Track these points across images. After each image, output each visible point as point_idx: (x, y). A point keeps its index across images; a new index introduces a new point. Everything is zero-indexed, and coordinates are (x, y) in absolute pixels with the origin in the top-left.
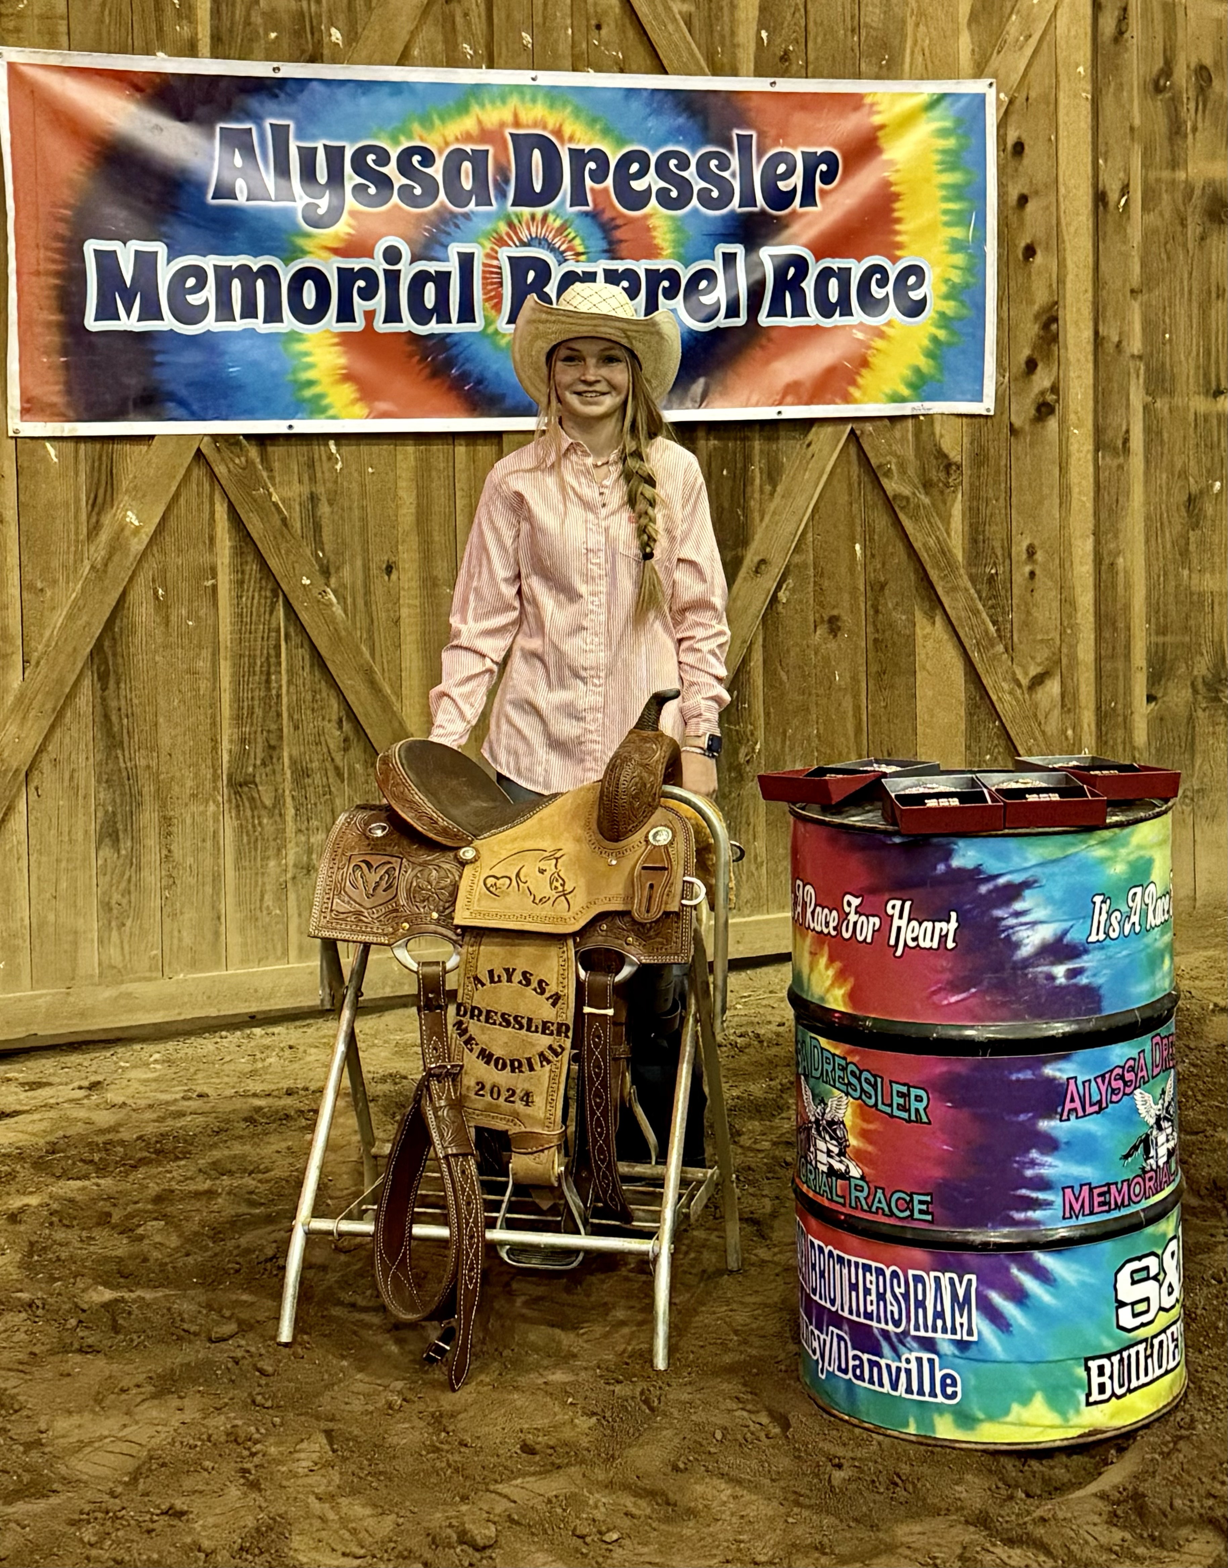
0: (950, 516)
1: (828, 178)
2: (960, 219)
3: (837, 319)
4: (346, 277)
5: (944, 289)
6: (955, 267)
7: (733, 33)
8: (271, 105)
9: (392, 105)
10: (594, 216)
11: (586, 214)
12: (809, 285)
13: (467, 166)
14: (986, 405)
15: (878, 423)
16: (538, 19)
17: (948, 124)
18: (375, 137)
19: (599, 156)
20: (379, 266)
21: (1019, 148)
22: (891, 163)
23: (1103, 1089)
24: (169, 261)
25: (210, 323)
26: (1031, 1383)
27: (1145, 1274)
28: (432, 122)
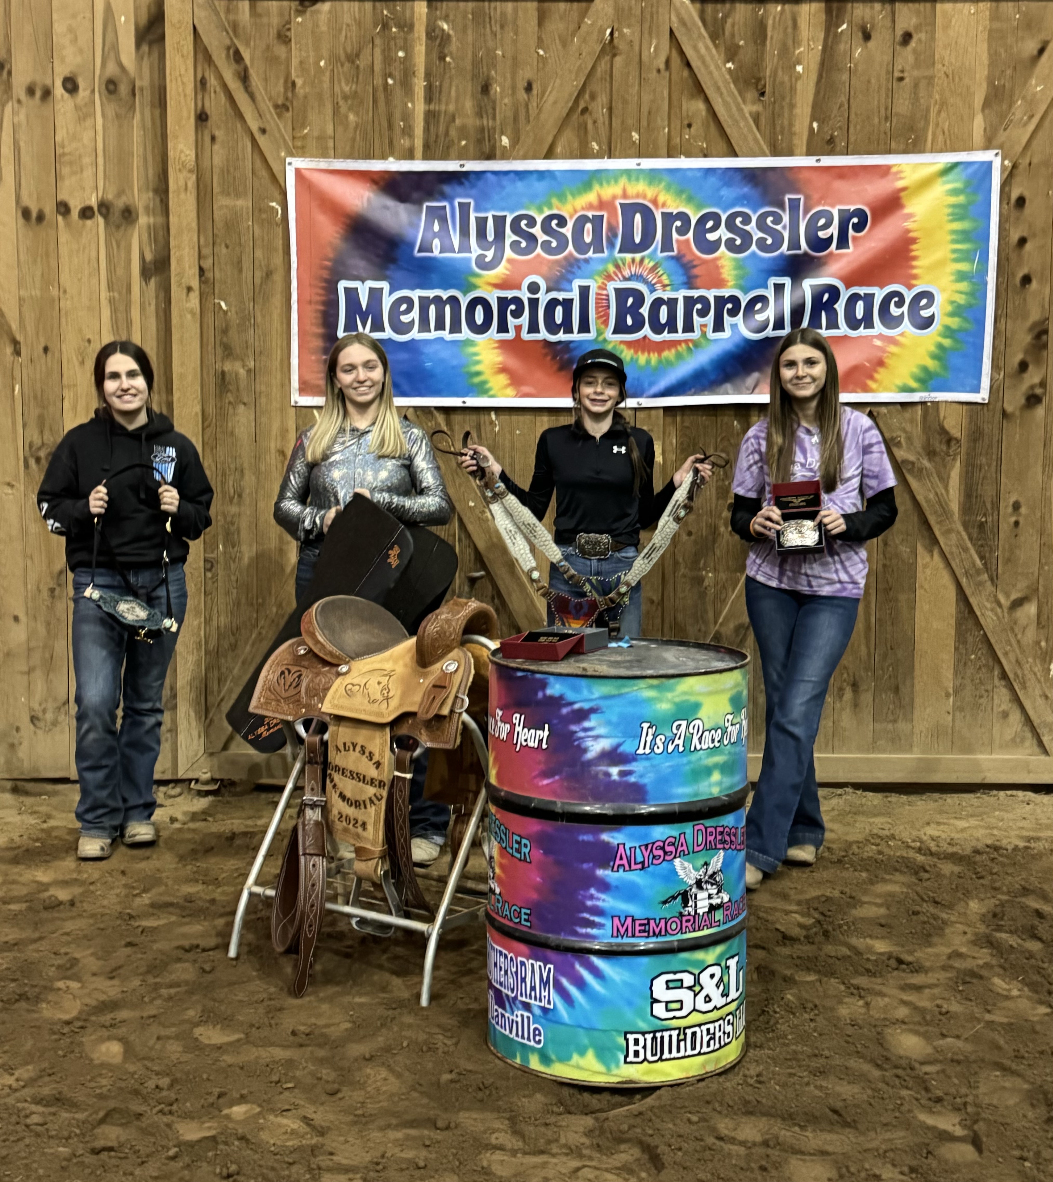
0: (949, 477)
1: (858, 228)
2: (966, 256)
3: (862, 331)
4: (503, 302)
5: (949, 308)
6: (961, 293)
7: (791, 125)
8: (459, 189)
9: (540, 186)
10: (678, 259)
11: (672, 258)
12: (840, 307)
13: (589, 226)
14: (982, 396)
15: (891, 407)
16: (644, 123)
17: (959, 185)
18: (528, 209)
19: (684, 217)
20: (525, 295)
21: (1021, 202)
22: (910, 216)
23: (646, 855)
24: (390, 294)
25: (415, 334)
26: (586, 1041)
27: (679, 984)
28: (566, 197)
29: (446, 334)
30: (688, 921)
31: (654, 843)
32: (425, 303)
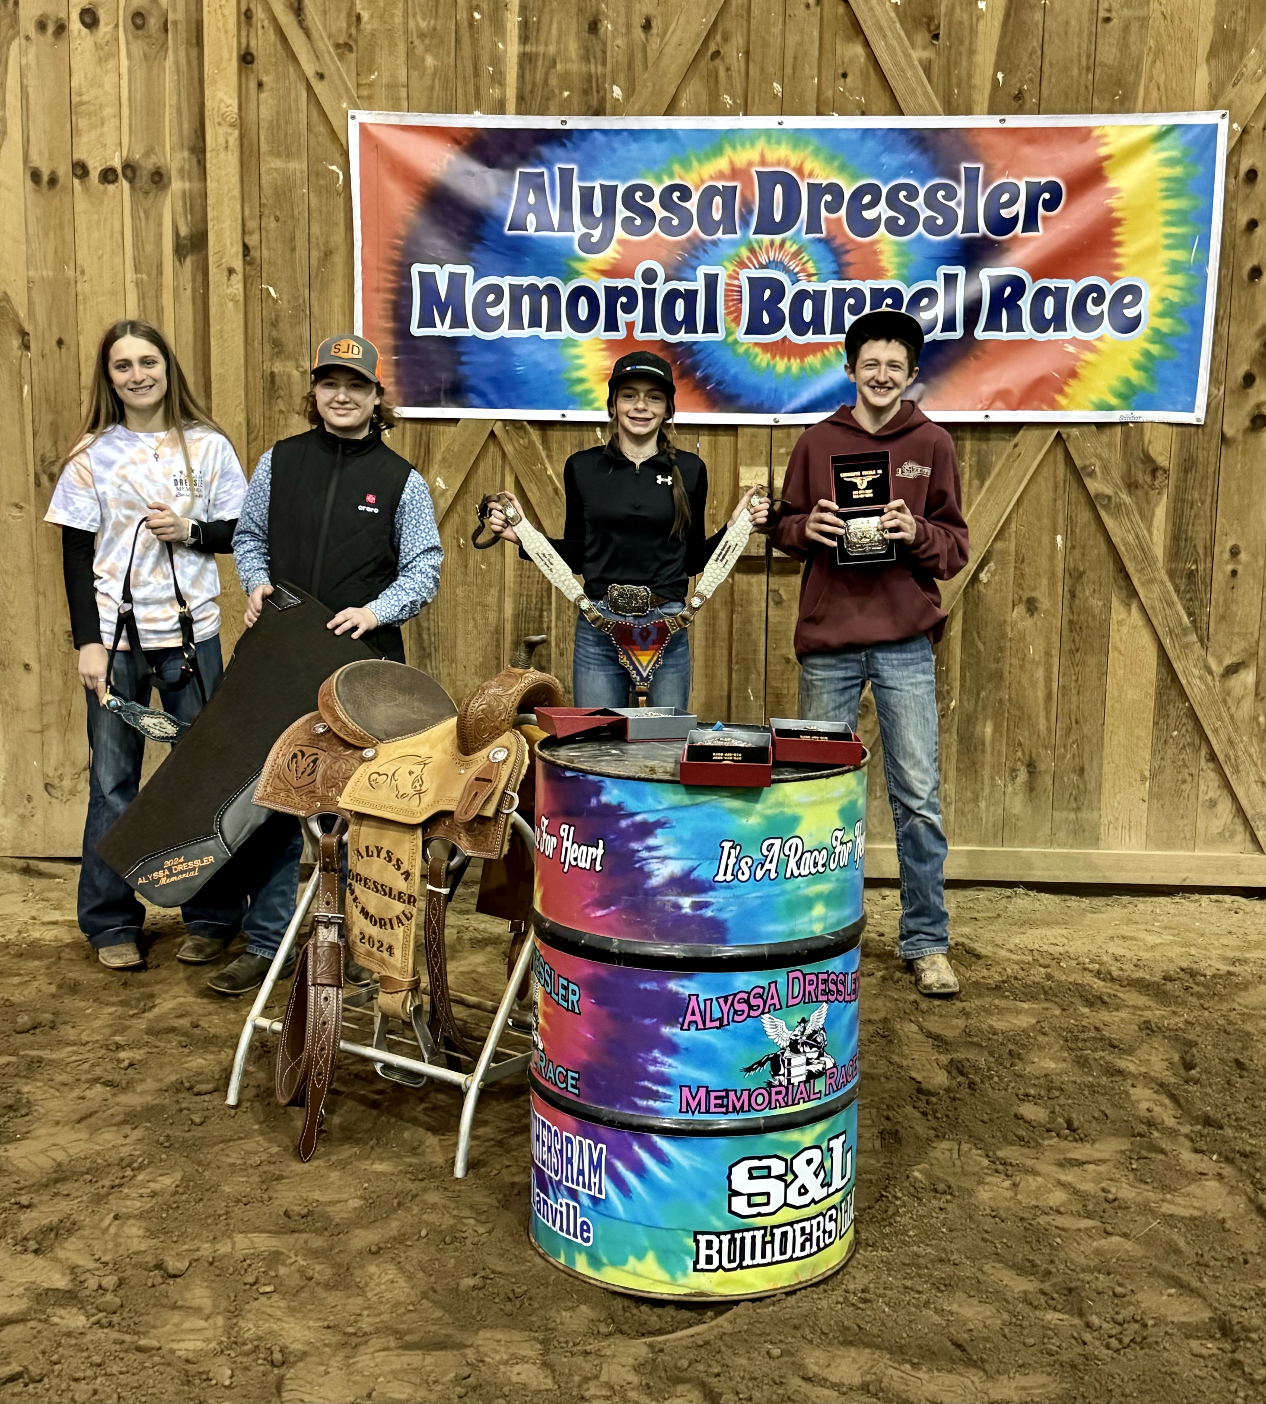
0: (1153, 515)
1: (1050, 205)
2: (1182, 243)
3: (1051, 334)
4: (612, 294)
5: (1160, 307)
6: (1175, 288)
7: (970, 76)
8: (559, 152)
9: (659, 149)
10: (826, 242)
11: (820, 240)
12: (1025, 303)
13: (718, 200)
14: (1197, 416)
15: (1085, 429)
16: (789, 71)
17: (1175, 153)
18: (644, 177)
19: (835, 190)
20: (638, 285)
21: (1252, 175)
22: (1114, 191)
23: (725, 1009)
24: (475, 281)
25: (504, 331)
26: (645, 1242)
27: (765, 1172)
28: (690, 163)
29: (542, 332)
30: (778, 1093)
31: (735, 995)
32: (517, 294)
